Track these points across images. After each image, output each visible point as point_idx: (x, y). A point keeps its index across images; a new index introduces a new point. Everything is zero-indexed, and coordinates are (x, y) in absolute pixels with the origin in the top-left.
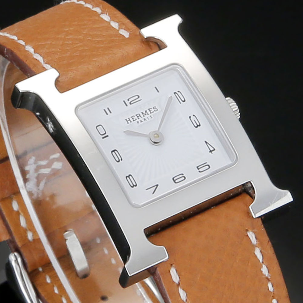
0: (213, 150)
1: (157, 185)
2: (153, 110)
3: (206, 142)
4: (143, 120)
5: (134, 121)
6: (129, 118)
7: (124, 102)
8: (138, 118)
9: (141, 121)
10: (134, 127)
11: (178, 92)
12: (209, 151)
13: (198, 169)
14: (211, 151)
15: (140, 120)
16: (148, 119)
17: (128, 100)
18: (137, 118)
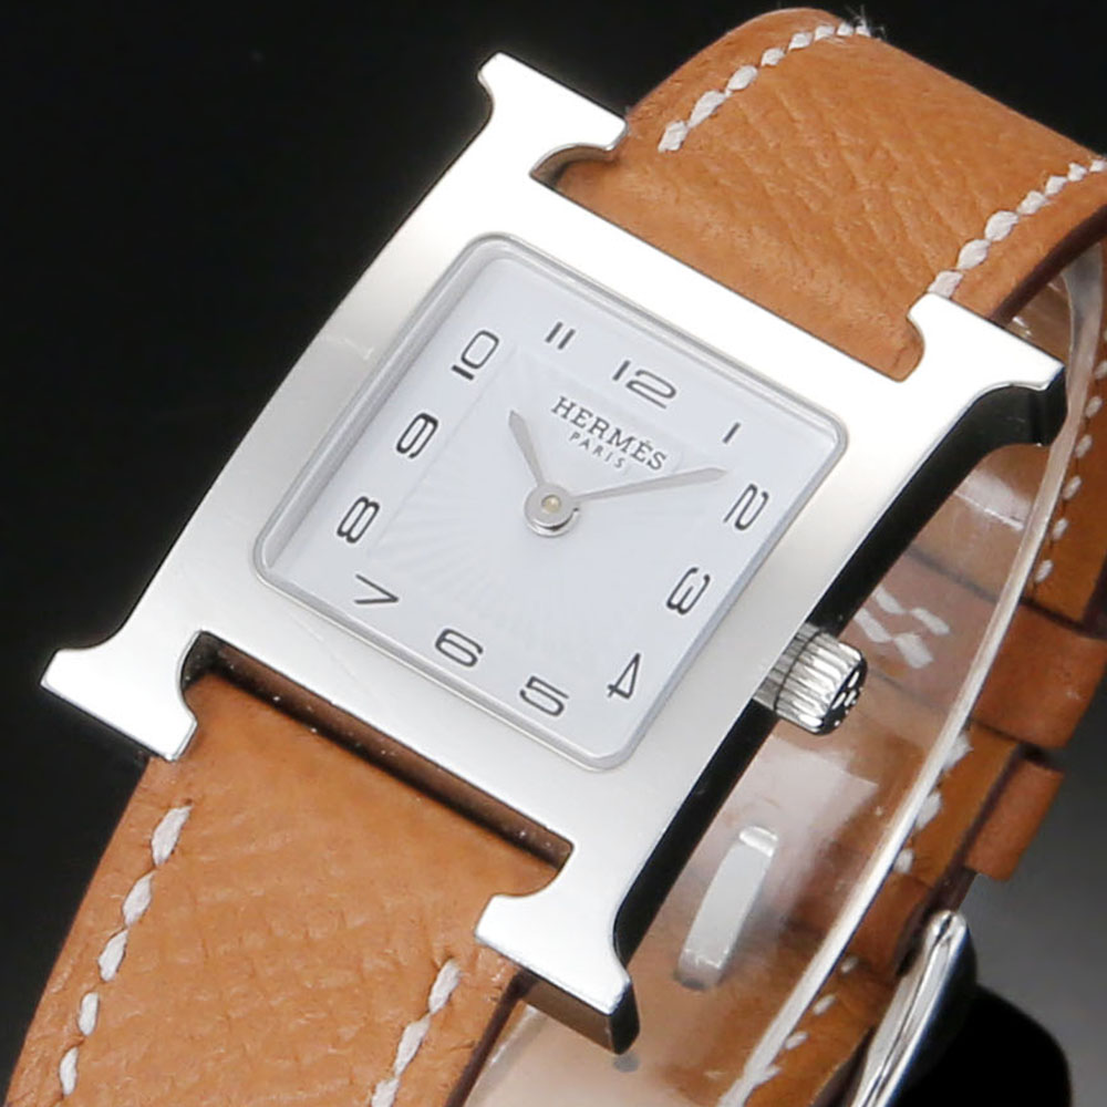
0: (621, 693)
1: (393, 599)
3: (636, 659)
4: (592, 447)
6: (573, 405)
7: (626, 365)
8: (591, 431)
9: (586, 443)
11: (765, 495)
12: (614, 683)
13: (529, 685)
15: (589, 436)
16: (608, 459)
17: (639, 373)
18: (589, 427)
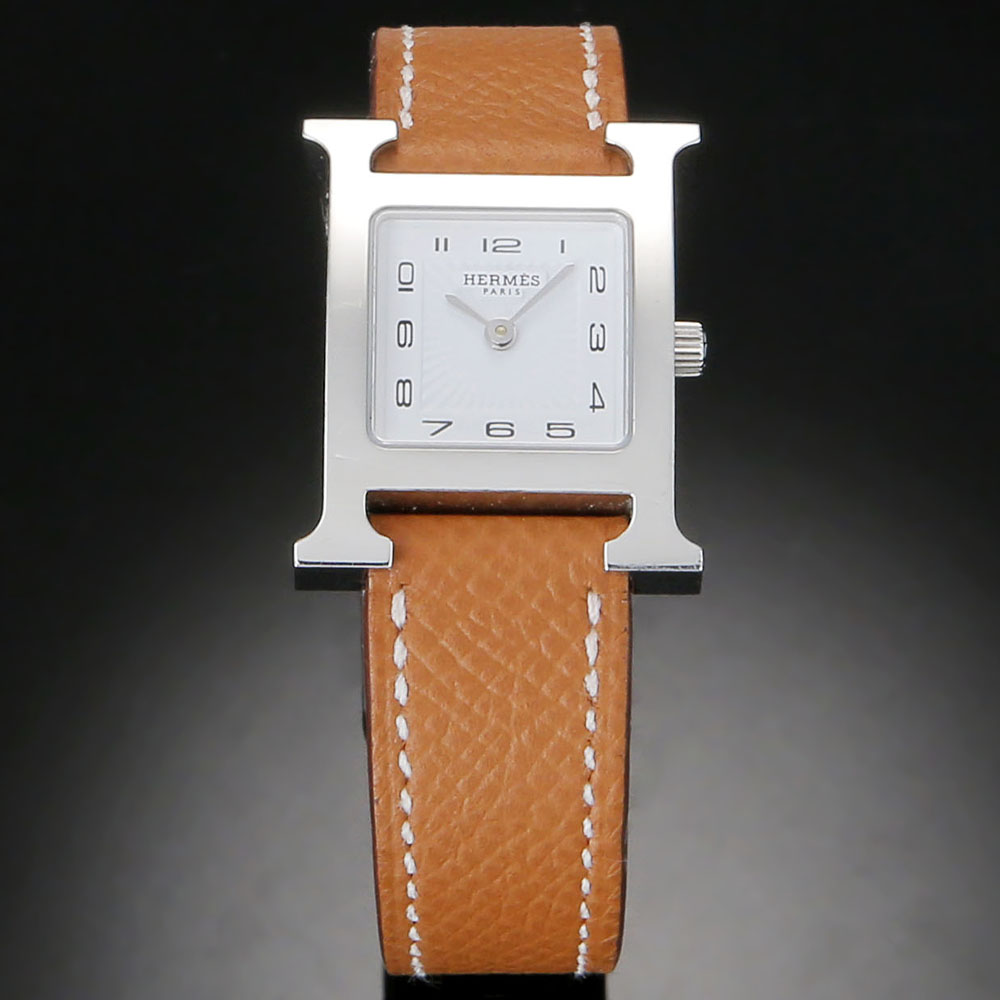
0: (599, 407)
1: (450, 423)
2: (529, 280)
3: (595, 386)
4: (499, 292)
5: (480, 284)
6: (473, 276)
7: (485, 241)
8: (491, 284)
9: (494, 291)
10: (474, 295)
11: (602, 268)
12: (591, 404)
13: (549, 429)
14: (593, 407)
15: (493, 287)
16: (510, 293)
17: (495, 242)
18: (489, 282)
